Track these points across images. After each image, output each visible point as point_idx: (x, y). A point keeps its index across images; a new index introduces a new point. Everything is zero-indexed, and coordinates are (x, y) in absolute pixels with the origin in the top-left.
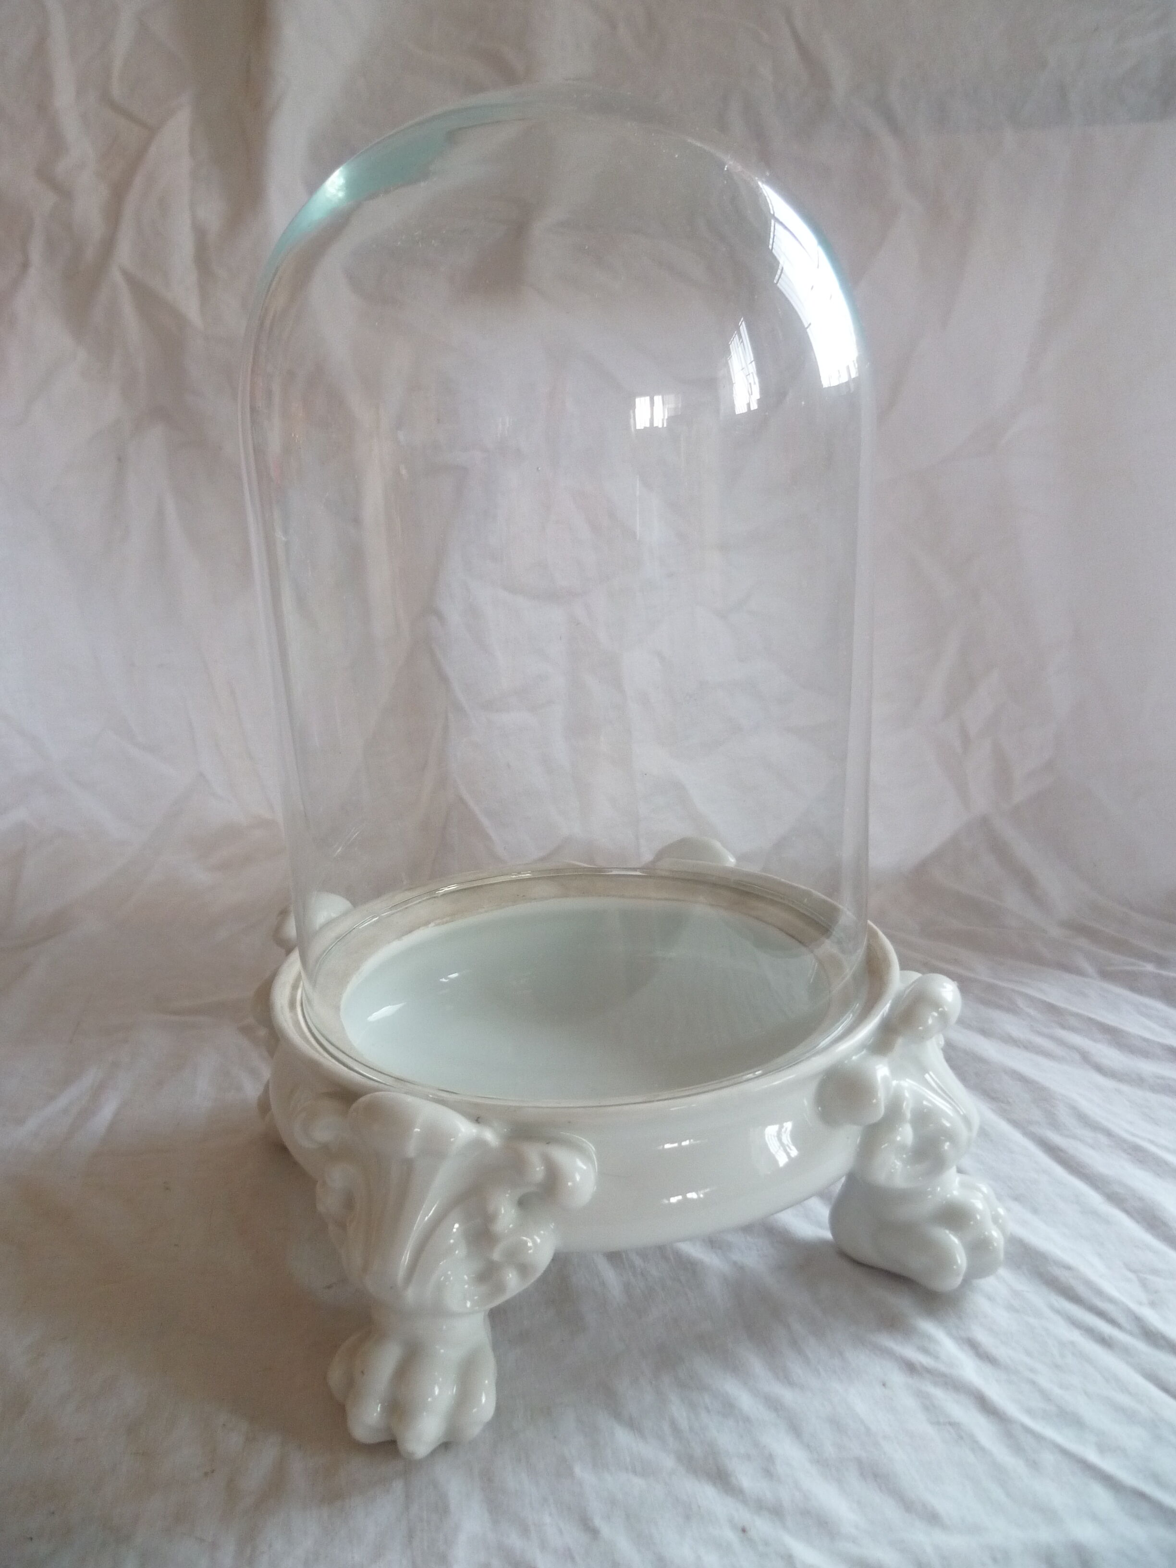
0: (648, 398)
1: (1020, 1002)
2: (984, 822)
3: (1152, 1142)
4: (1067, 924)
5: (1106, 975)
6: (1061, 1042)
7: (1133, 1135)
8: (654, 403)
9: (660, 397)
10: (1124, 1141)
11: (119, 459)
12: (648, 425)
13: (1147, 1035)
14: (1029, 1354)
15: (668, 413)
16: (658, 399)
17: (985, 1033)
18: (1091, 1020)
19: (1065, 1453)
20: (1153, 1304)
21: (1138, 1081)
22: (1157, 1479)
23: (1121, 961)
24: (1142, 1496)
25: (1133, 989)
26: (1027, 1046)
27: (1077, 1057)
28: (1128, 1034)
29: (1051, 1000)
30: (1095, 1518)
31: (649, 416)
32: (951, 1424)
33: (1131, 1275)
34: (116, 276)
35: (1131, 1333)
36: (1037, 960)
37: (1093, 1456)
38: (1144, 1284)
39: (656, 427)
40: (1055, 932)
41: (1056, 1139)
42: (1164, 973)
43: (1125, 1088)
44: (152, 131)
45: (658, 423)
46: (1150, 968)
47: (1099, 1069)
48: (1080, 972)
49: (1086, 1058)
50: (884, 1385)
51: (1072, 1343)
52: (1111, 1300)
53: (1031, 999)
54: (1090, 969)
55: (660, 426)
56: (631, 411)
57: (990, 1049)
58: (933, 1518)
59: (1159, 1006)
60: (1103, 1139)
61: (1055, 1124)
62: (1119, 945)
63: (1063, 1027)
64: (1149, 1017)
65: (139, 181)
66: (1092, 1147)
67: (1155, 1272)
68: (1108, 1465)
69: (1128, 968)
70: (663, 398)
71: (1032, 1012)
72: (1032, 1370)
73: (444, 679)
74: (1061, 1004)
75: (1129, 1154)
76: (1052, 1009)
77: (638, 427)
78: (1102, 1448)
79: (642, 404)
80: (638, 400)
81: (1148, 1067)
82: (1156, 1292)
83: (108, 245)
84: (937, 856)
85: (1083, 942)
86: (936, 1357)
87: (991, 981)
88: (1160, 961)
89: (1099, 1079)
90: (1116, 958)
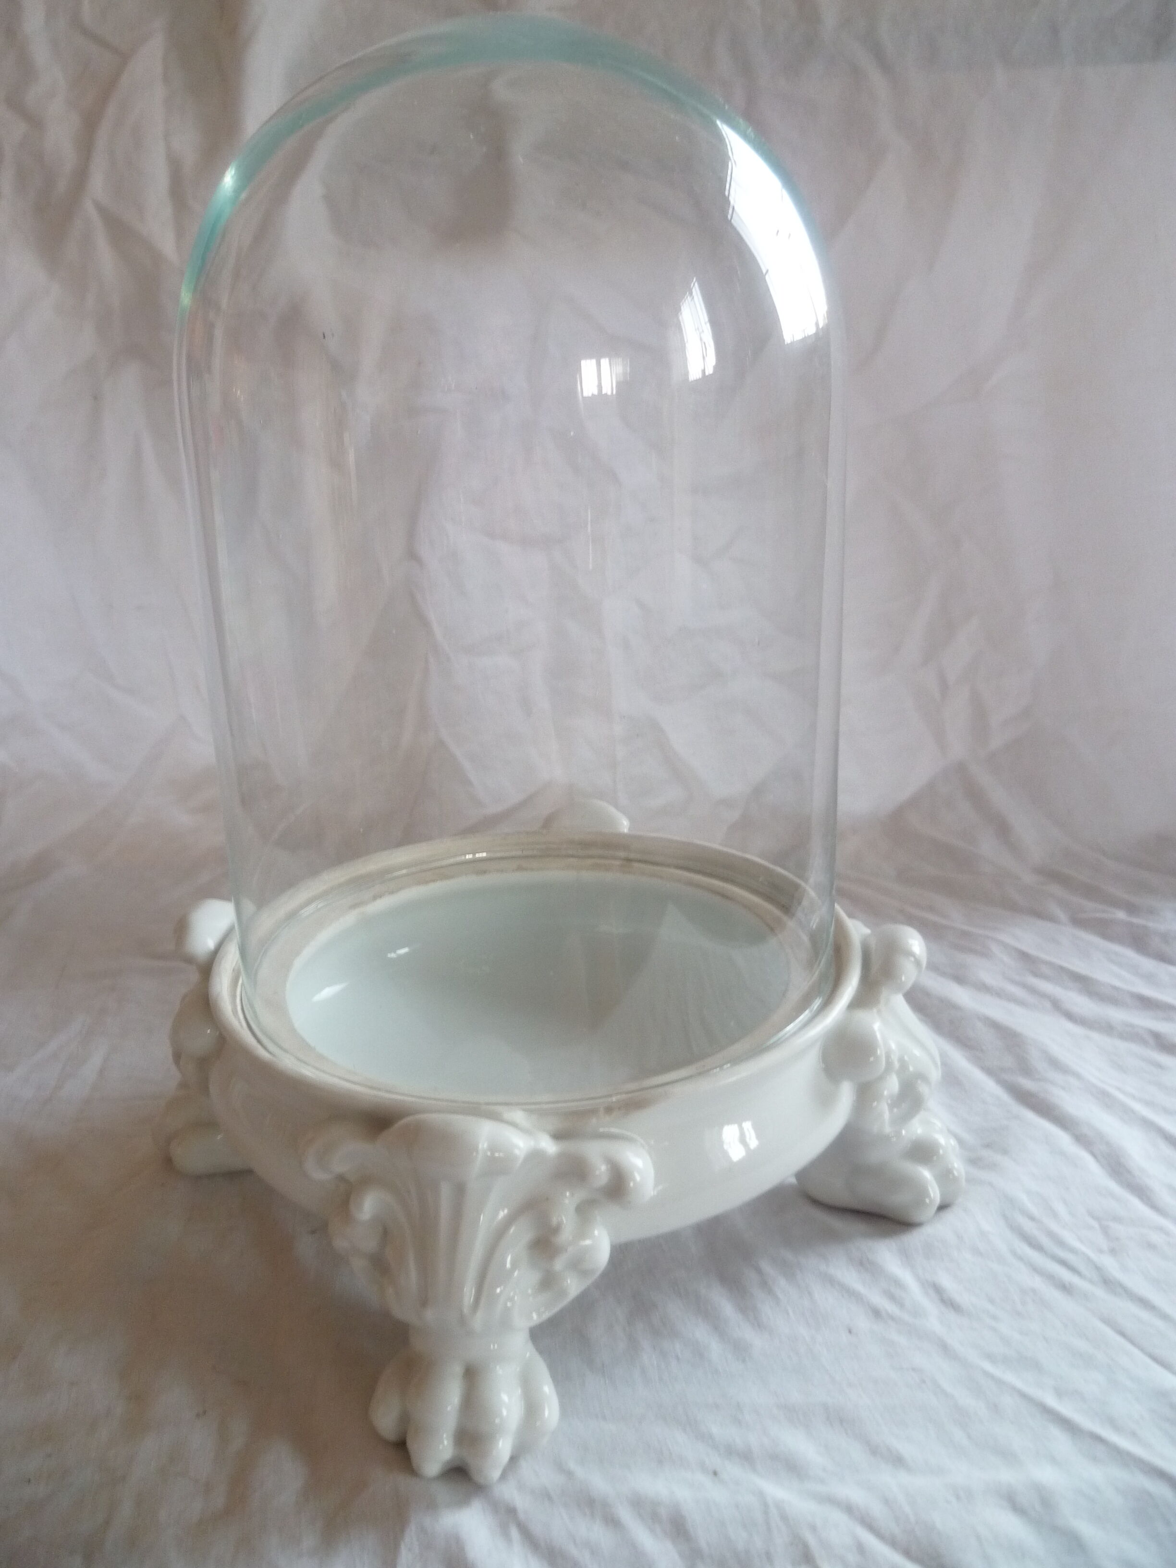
0: (594, 361)
1: (995, 949)
2: (961, 769)
3: (1119, 1089)
4: (1039, 871)
5: (1080, 922)
6: (1033, 990)
8: (600, 365)
9: (607, 360)
10: (1094, 1086)
11: (95, 398)
12: (596, 392)
13: (1117, 983)
14: (992, 1301)
15: (616, 378)
16: (605, 362)
17: (960, 980)
18: (1062, 969)
19: (1024, 1396)
20: (1113, 1252)
21: (1107, 1028)
22: (1113, 1423)
23: (1092, 908)
24: (1098, 1439)
25: (1105, 936)
26: (999, 994)
27: (1048, 1005)
29: (1025, 948)
30: (1053, 1460)
31: (596, 383)
32: (914, 1369)
33: (1095, 1224)
34: (89, 207)
35: (1091, 1281)
36: (1013, 908)
37: (1051, 1401)
38: (1105, 1231)
39: (605, 394)
40: (1029, 878)
41: (1027, 1084)
42: (1135, 920)
43: (1095, 1036)
44: (124, 58)
45: (607, 389)
46: (1121, 915)
47: (1070, 1016)
48: (1052, 919)
49: (1057, 1006)
50: (850, 1332)
51: (1034, 1291)
52: (1073, 1250)
53: (1005, 946)
54: (1062, 916)
55: (609, 393)
56: (578, 376)
57: (962, 996)
58: (898, 1461)
59: (1129, 954)
60: (1076, 1084)
61: (1026, 1070)
62: (1090, 892)
63: (1036, 974)
64: (1119, 964)
65: (111, 110)
66: (1063, 1088)
67: (1117, 1219)
68: (1066, 1409)
69: (1099, 915)
70: (610, 361)
71: (1006, 959)
72: (994, 1318)
73: (425, 623)
74: (1033, 952)
76: (1024, 957)
77: (586, 394)
78: (1060, 1393)
79: (588, 367)
80: (584, 363)
81: (1117, 1015)
82: (1117, 1240)
83: (81, 176)
84: (914, 802)
85: (1056, 890)
86: (901, 1305)
87: (966, 928)
88: (1131, 909)
89: (1069, 1026)
90: (1089, 905)
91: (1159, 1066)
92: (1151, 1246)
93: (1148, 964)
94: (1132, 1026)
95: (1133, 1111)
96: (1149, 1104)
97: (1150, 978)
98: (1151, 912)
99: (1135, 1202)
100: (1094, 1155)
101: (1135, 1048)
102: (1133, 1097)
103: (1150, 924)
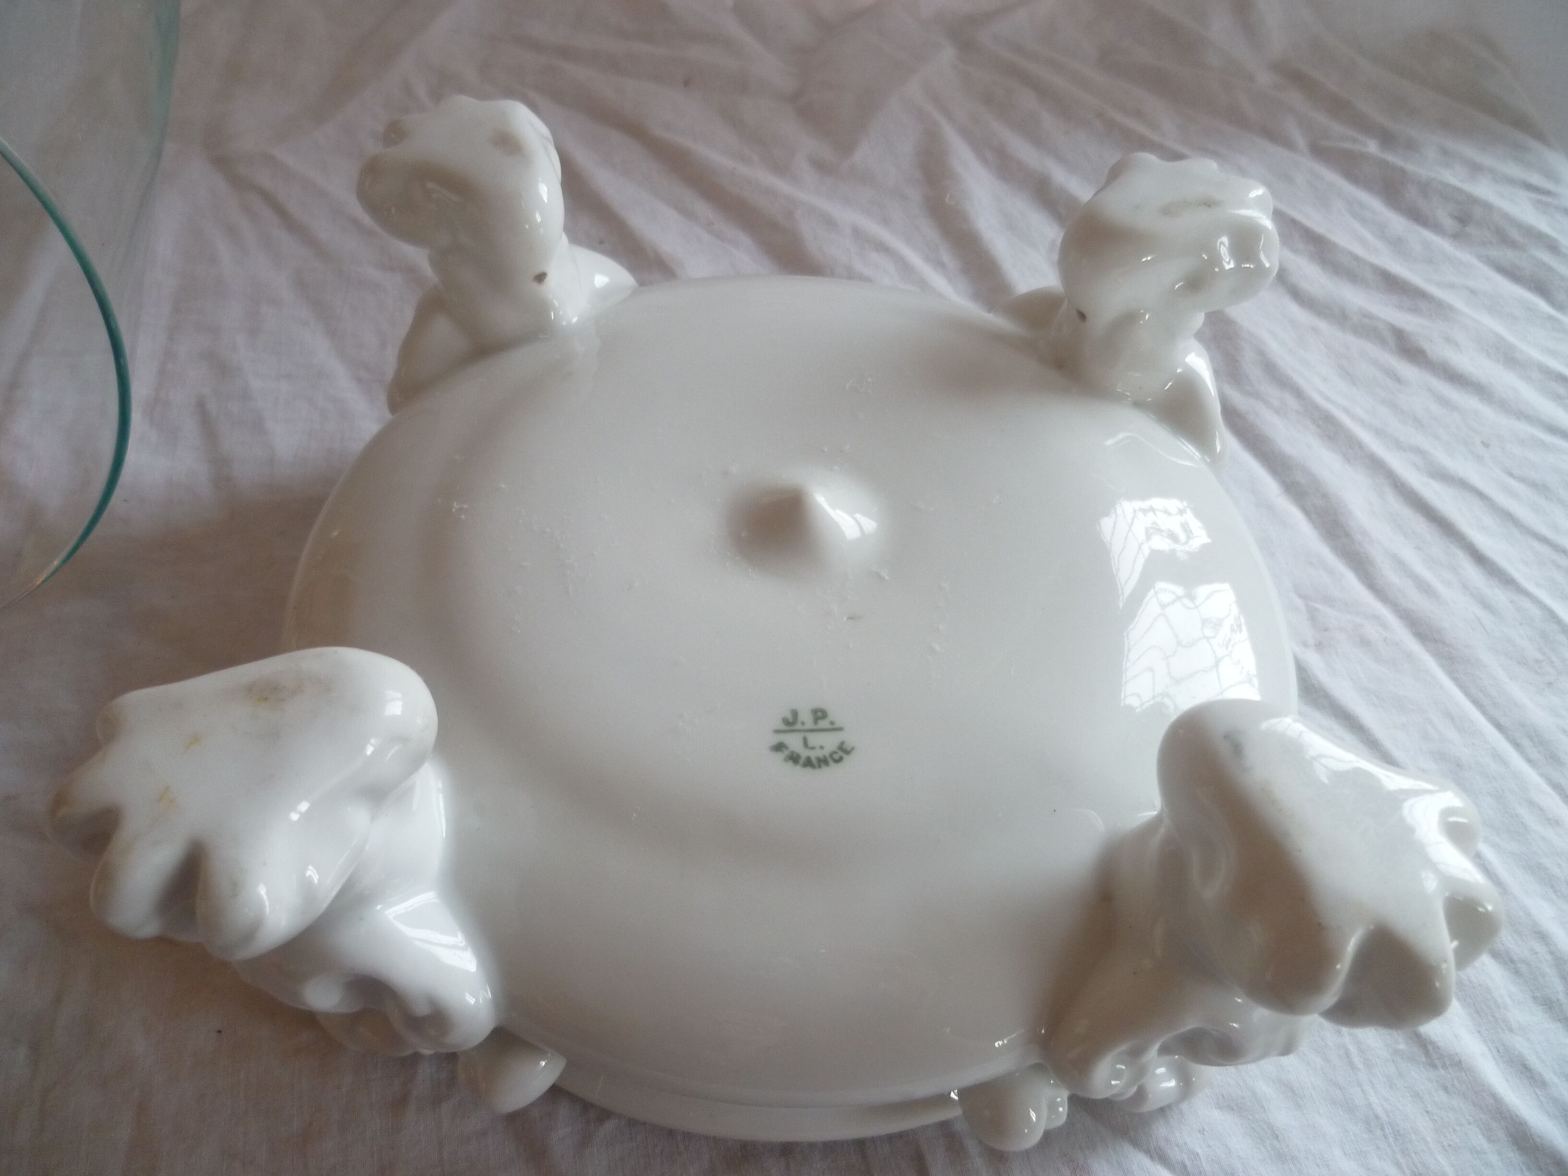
3: (1347, 411)
4: (1277, 67)
7: (1328, 399)
10: (1316, 407)
13: (1359, 251)
18: (1294, 222)
20: (1319, 646)
21: (1339, 316)
23: (1339, 133)
25: (1349, 176)
28: (1335, 245)
33: (1299, 603)
36: (1240, 119)
38: (1313, 616)
40: (1264, 79)
41: (1237, 396)
42: (1392, 158)
43: (1323, 325)
46: (1372, 147)
47: (1296, 294)
48: (1288, 144)
49: (1282, 277)
54: (1300, 140)
59: (1376, 205)
60: (1292, 402)
61: (1237, 374)
62: (1339, 109)
64: (1363, 221)
66: (1277, 412)
67: (1328, 601)
69: (1347, 145)
75: (1319, 426)
81: (1353, 298)
82: (1326, 630)
85: (1295, 98)
87: (1178, 147)
88: (1387, 139)
89: (1294, 309)
90: (1337, 128)
91: (1397, 379)
92: (1365, 643)
93: (1398, 223)
94: (1369, 316)
95: (1360, 445)
96: (1379, 433)
97: (1397, 245)
98: (1411, 146)
99: (1351, 579)
100: (1306, 512)
101: (1372, 349)
102: (1362, 422)
103: (1410, 167)
